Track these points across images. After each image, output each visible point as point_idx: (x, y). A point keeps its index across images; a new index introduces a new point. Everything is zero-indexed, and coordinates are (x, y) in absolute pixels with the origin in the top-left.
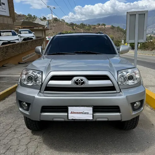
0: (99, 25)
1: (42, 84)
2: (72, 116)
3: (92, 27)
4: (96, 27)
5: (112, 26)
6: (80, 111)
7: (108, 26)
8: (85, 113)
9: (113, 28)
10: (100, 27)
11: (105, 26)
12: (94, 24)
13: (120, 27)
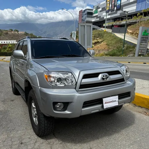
0: (12, 30)
1: (77, 83)
2: (106, 106)
3: (4, 32)
4: (9, 33)
5: (26, 32)
6: (111, 101)
7: (21, 32)
8: (114, 101)
9: (26, 34)
10: (13, 32)
11: (18, 32)
12: (5, 30)
13: (33, 34)
